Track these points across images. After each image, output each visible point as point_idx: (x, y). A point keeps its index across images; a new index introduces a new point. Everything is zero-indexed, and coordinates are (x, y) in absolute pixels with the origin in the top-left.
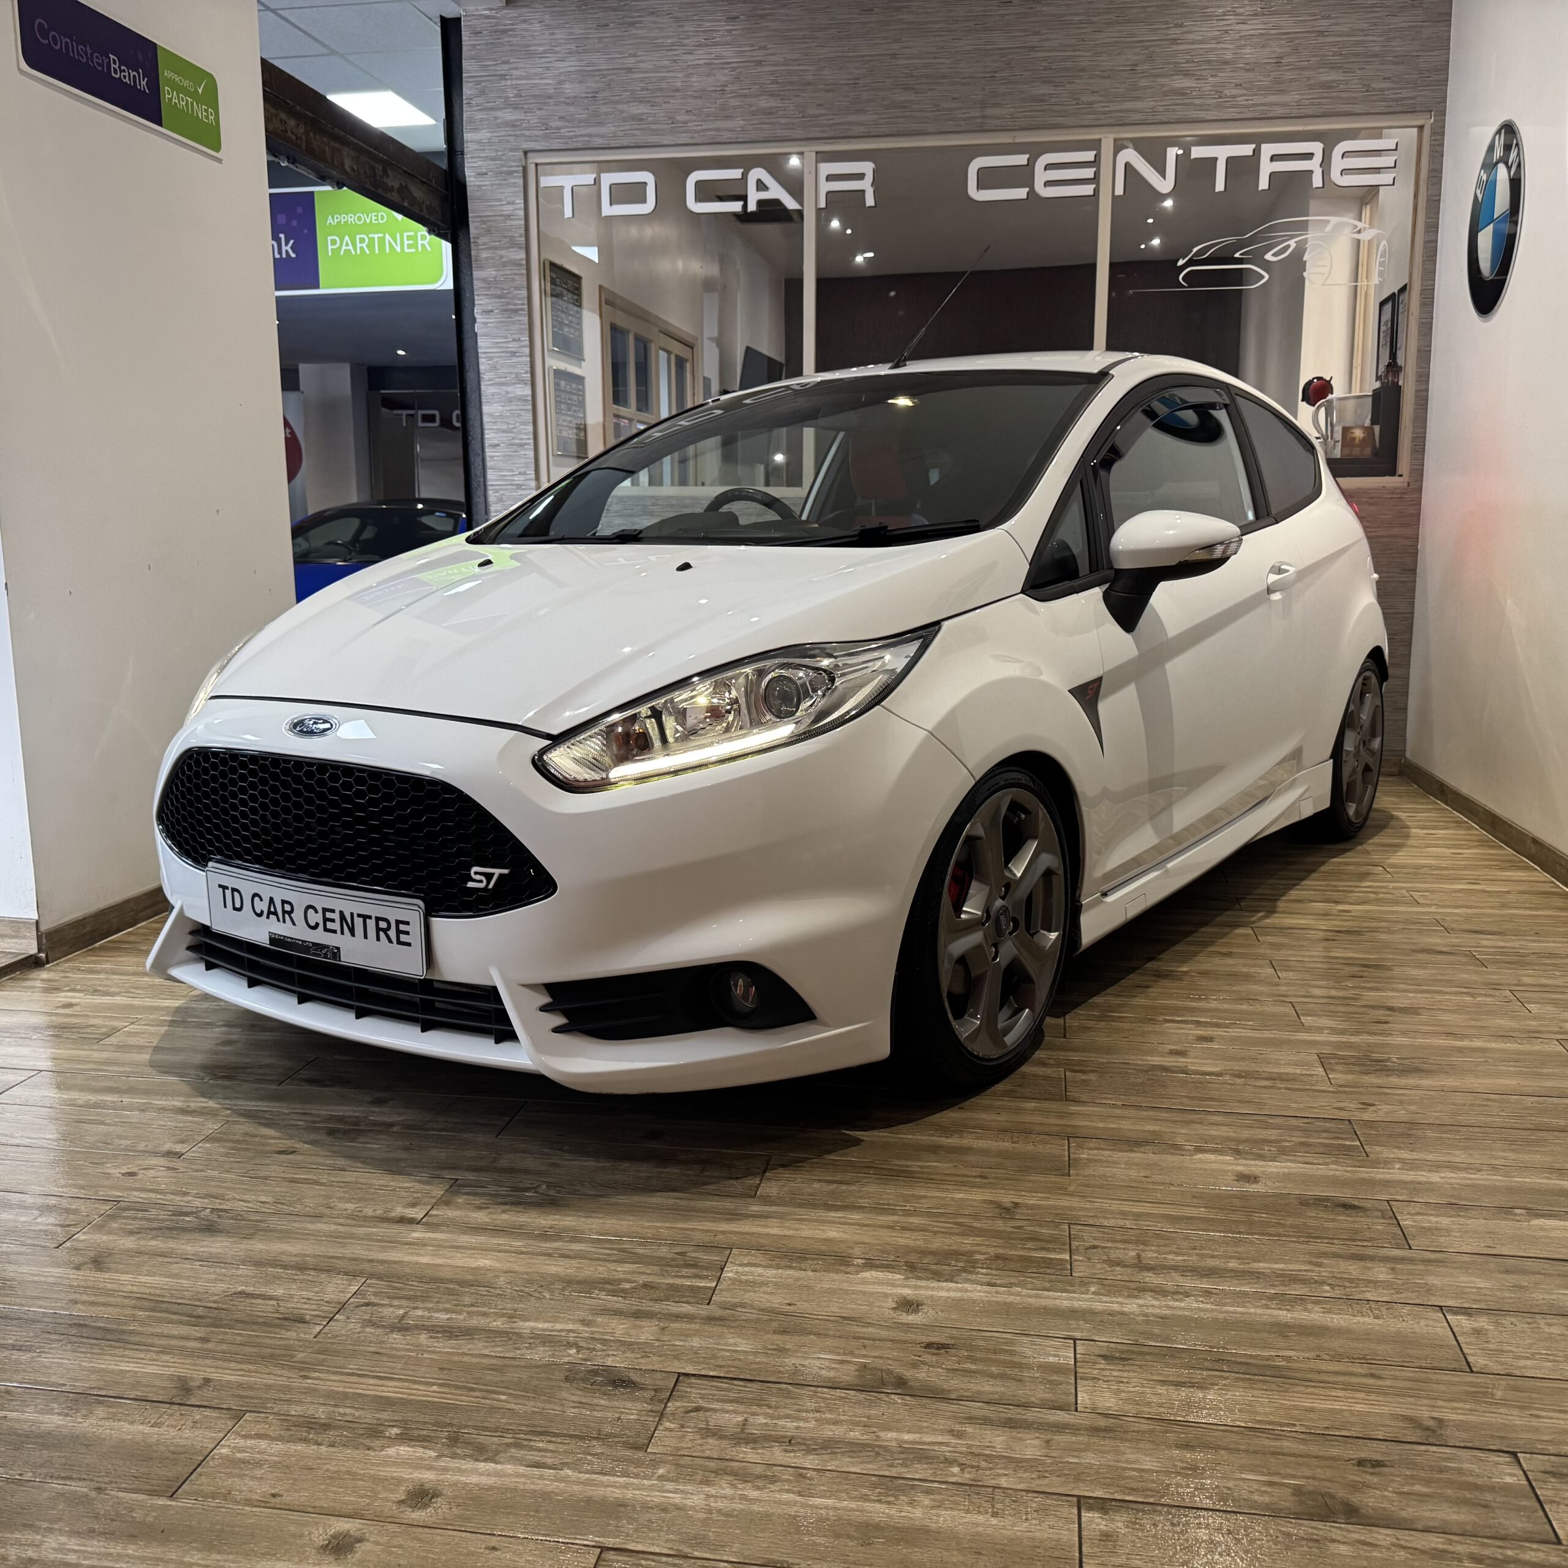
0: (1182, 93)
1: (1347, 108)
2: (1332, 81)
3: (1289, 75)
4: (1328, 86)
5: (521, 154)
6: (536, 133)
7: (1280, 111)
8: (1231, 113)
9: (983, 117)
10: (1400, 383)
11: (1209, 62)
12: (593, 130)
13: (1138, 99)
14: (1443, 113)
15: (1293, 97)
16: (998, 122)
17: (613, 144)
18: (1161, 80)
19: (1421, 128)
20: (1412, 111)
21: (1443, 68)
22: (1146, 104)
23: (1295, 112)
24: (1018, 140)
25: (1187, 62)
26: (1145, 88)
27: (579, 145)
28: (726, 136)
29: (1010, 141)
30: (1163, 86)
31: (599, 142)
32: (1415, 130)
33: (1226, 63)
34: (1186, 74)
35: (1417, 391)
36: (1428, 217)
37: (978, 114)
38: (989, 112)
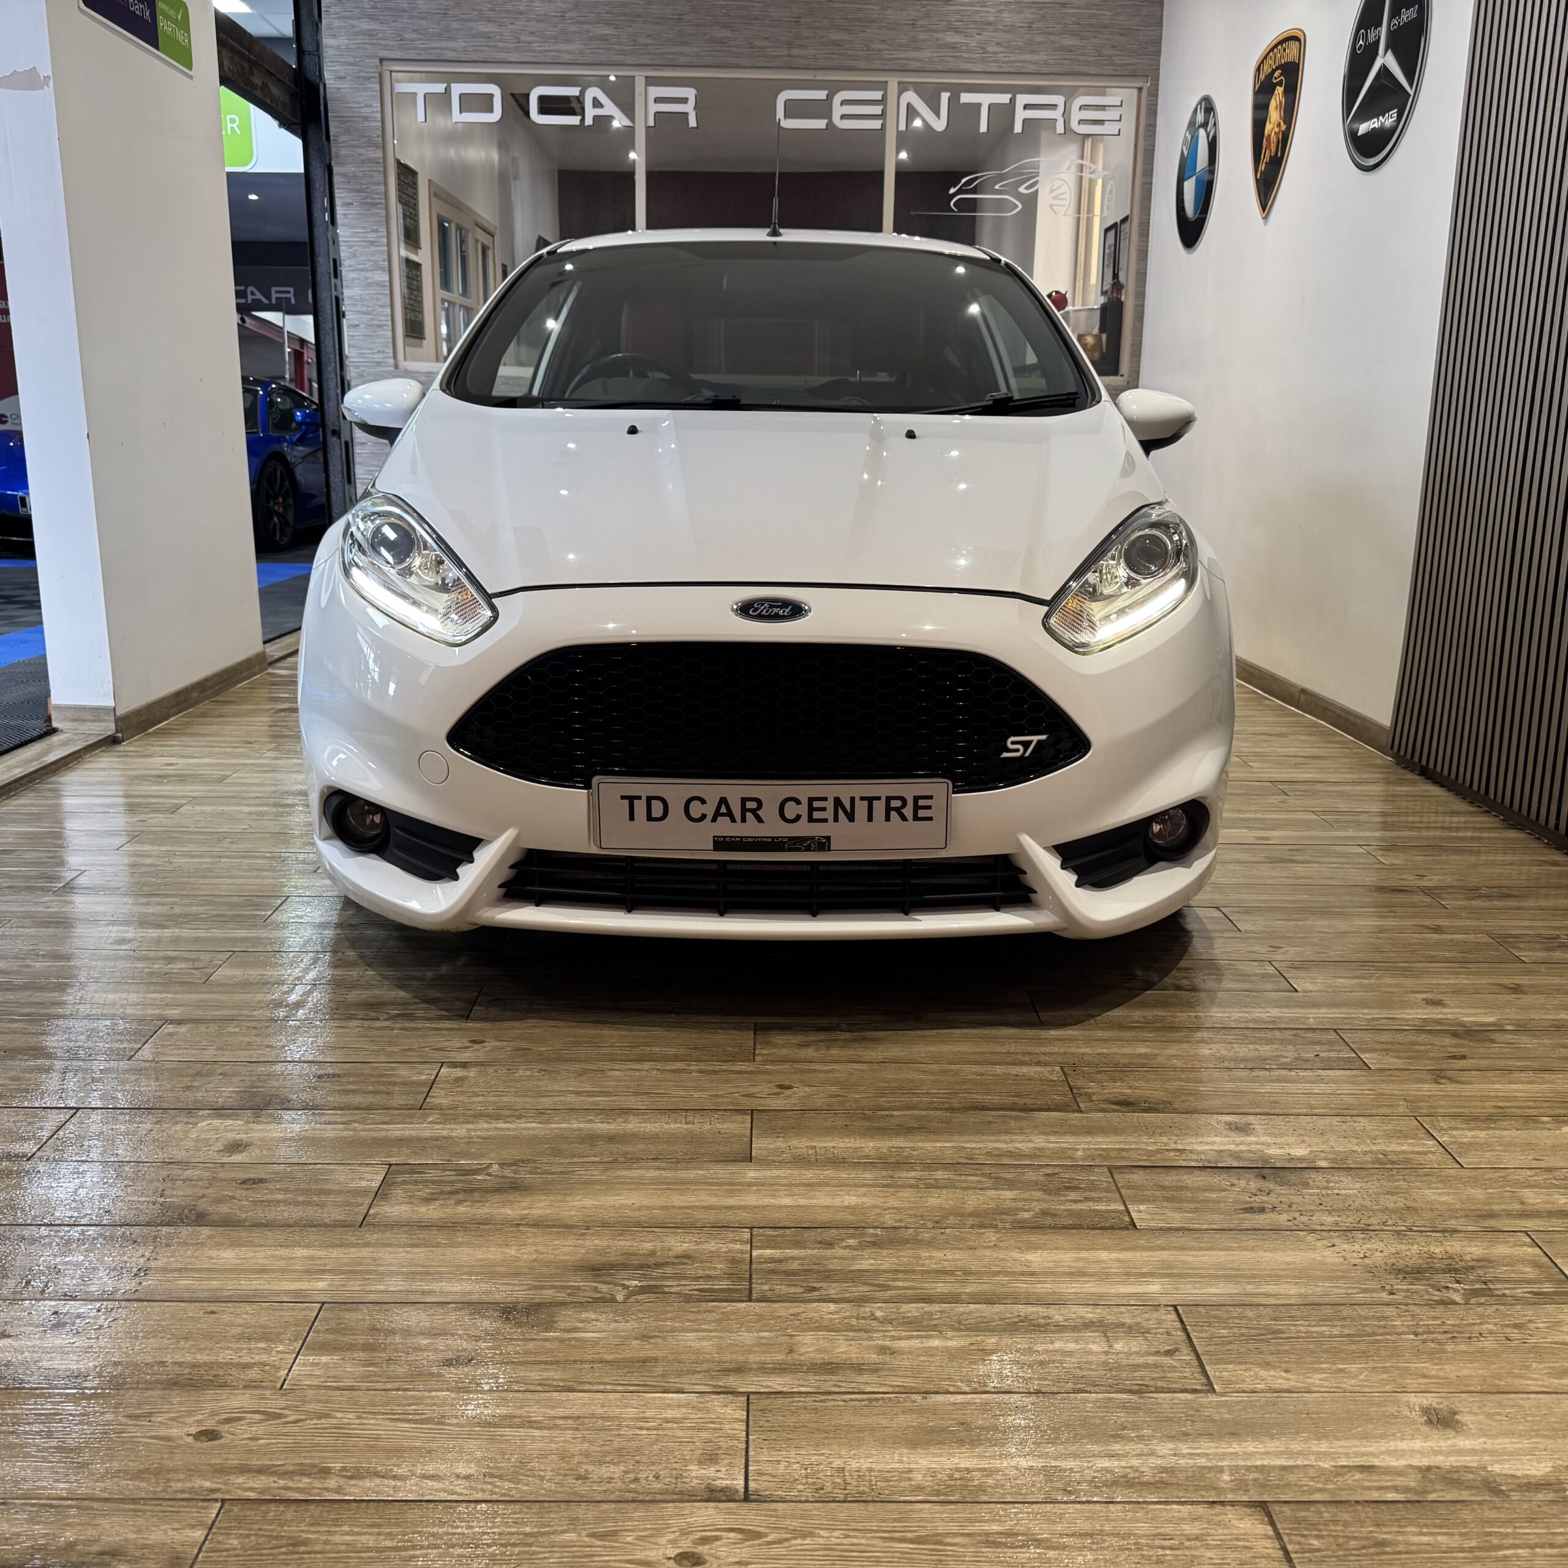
0: (953, 47)
1: (1085, 69)
2: (1073, 46)
3: (1038, 38)
4: (1069, 50)
5: (378, 61)
6: (392, 43)
7: (1032, 68)
8: (993, 67)
9: (789, 56)
10: (1123, 298)
11: (975, 22)
12: (444, 44)
13: (917, 49)
14: (1156, 79)
15: (1041, 57)
16: (803, 62)
17: (463, 57)
18: (935, 35)
19: (1140, 89)
20: (1134, 75)
21: (1158, 41)
22: (926, 54)
23: (1044, 70)
24: (818, 78)
25: (958, 21)
26: (924, 40)
27: (432, 57)
28: (567, 57)
29: (812, 78)
30: (938, 39)
31: (450, 55)
32: (1135, 91)
33: (989, 24)
34: (957, 31)
35: (1136, 306)
36: (1145, 163)
37: (785, 53)
38: (795, 52)
